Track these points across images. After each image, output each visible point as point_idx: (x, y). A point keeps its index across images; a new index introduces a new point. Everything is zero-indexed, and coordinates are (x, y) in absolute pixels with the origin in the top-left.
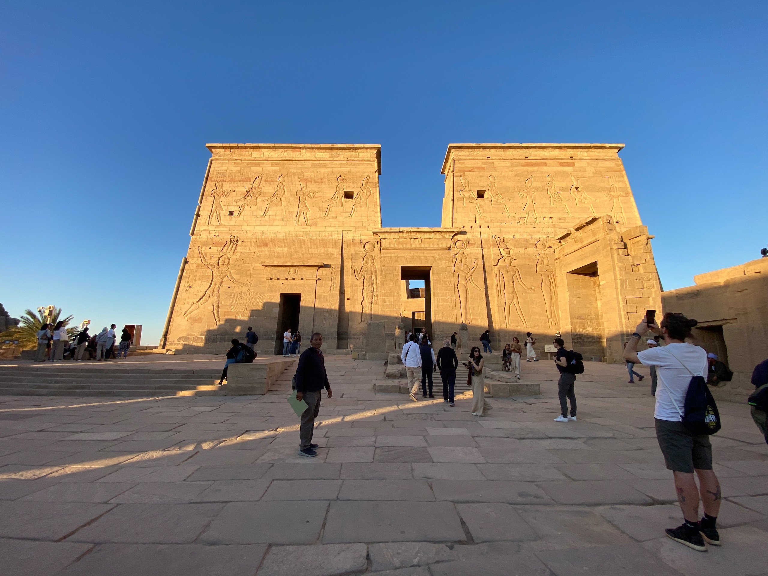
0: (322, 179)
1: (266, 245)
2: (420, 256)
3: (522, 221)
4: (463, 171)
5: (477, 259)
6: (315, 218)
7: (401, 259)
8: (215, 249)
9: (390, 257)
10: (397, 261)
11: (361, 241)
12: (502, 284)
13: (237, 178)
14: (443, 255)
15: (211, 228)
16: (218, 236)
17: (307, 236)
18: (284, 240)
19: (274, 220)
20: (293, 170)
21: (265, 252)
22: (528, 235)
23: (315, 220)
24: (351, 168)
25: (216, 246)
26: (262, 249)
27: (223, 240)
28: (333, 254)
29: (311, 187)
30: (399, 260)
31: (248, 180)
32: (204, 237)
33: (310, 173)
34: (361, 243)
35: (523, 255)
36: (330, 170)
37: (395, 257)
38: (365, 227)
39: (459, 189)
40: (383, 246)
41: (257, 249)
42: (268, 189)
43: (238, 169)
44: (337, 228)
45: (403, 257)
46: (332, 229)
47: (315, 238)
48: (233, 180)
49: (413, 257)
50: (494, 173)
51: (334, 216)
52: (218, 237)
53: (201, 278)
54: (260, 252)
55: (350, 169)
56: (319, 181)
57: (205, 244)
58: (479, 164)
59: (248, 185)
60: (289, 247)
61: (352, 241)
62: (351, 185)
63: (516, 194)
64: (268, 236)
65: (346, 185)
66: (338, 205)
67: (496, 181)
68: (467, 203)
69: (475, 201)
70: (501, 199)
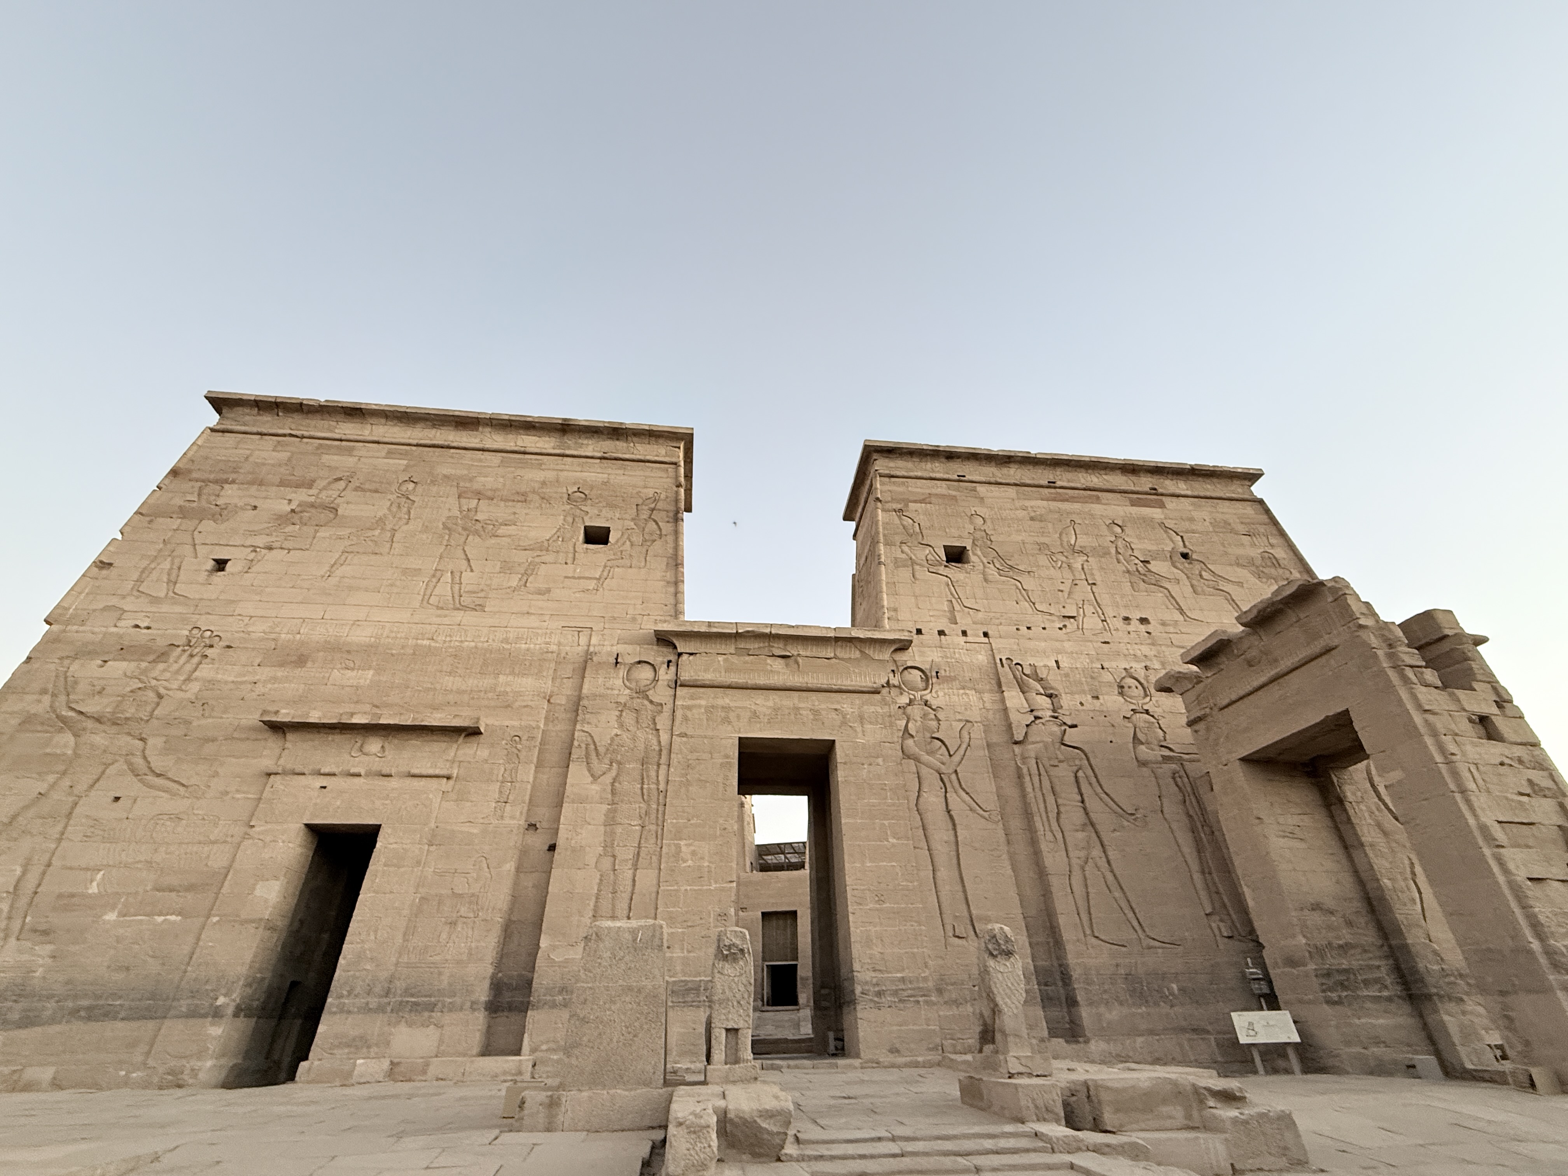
0: (524, 494)
1: (301, 661)
2: (798, 709)
3: (1071, 625)
5: (967, 721)
6: (482, 590)
7: (738, 717)
8: (118, 667)
9: (706, 707)
10: (726, 720)
11: (617, 659)
12: (1050, 799)
13: (273, 478)
14: (865, 707)
16: (148, 628)
17: (448, 639)
19: (350, 588)
20: (444, 469)
22: (1092, 662)
23: (482, 595)
24: (609, 474)
25: (125, 660)
27: (158, 639)
28: (518, 694)
29: (490, 511)
30: (732, 716)
31: (305, 485)
32: (93, 629)
33: (492, 479)
34: (617, 663)
35: (1092, 714)
36: (550, 475)
37: (723, 707)
38: (634, 620)
39: (898, 539)
40: (685, 676)
41: (265, 673)
42: (361, 509)
44: (547, 618)
45: (746, 708)
46: (533, 621)
47: (473, 644)
48: (258, 482)
49: (776, 709)
51: (543, 586)
52: (146, 631)
54: (274, 679)
55: (606, 476)
56: (516, 498)
57: (86, 651)
58: (941, 488)
59: (301, 496)
60: (379, 670)
61: (588, 658)
62: (606, 513)
63: (1043, 560)
64: (318, 634)
65: (593, 511)
66: (561, 558)
67: (989, 527)
68: (922, 573)
69: (941, 570)
70: (1009, 569)
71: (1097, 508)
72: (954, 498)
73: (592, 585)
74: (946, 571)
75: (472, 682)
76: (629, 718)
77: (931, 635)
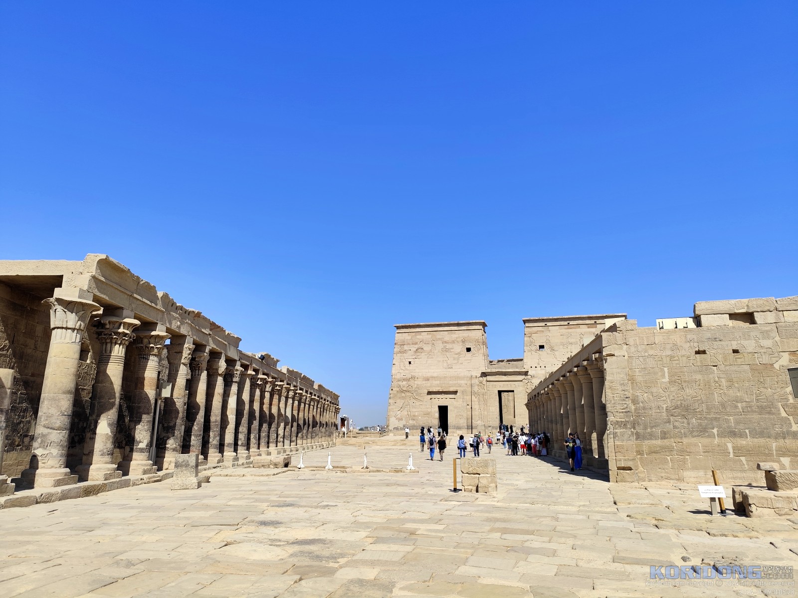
0: (454, 341)
1: (428, 380)
2: (507, 384)
4: (531, 334)
6: (451, 364)
8: (404, 383)
9: (492, 385)
10: (495, 387)
11: (476, 376)
13: (411, 343)
14: (520, 384)
15: (401, 371)
16: (405, 375)
17: (449, 374)
18: (437, 377)
19: (431, 366)
20: (438, 337)
21: (428, 384)
25: (405, 381)
26: (426, 382)
27: (408, 377)
28: (462, 384)
29: (449, 346)
31: (416, 344)
32: (398, 376)
33: (447, 338)
36: (458, 336)
37: (495, 385)
38: (478, 368)
39: (529, 344)
40: (488, 379)
41: (424, 382)
42: (427, 348)
43: (410, 337)
44: (463, 369)
45: (498, 385)
46: (461, 370)
47: (453, 375)
48: (409, 344)
49: (504, 385)
50: (549, 334)
51: (461, 362)
53: (400, 398)
54: (426, 384)
55: (468, 334)
56: (452, 342)
57: (399, 381)
58: (540, 329)
59: (417, 346)
60: (440, 381)
61: (472, 376)
62: (470, 344)
63: (561, 347)
64: (429, 375)
65: (467, 344)
66: (463, 356)
67: (550, 339)
68: (533, 353)
69: (538, 352)
70: (552, 350)
71: (578, 330)
72: (543, 331)
73: (469, 361)
74: (540, 352)
75: (454, 382)
76: (480, 387)
77: (534, 367)
